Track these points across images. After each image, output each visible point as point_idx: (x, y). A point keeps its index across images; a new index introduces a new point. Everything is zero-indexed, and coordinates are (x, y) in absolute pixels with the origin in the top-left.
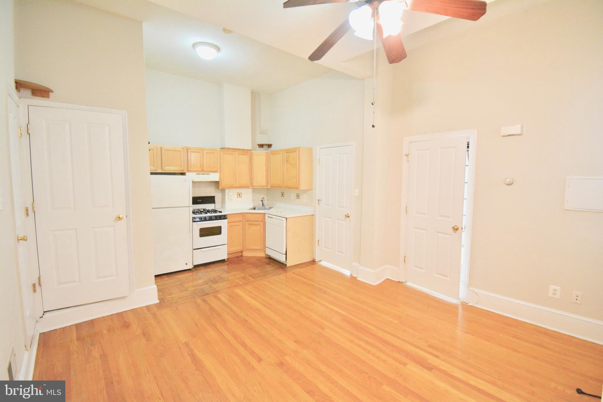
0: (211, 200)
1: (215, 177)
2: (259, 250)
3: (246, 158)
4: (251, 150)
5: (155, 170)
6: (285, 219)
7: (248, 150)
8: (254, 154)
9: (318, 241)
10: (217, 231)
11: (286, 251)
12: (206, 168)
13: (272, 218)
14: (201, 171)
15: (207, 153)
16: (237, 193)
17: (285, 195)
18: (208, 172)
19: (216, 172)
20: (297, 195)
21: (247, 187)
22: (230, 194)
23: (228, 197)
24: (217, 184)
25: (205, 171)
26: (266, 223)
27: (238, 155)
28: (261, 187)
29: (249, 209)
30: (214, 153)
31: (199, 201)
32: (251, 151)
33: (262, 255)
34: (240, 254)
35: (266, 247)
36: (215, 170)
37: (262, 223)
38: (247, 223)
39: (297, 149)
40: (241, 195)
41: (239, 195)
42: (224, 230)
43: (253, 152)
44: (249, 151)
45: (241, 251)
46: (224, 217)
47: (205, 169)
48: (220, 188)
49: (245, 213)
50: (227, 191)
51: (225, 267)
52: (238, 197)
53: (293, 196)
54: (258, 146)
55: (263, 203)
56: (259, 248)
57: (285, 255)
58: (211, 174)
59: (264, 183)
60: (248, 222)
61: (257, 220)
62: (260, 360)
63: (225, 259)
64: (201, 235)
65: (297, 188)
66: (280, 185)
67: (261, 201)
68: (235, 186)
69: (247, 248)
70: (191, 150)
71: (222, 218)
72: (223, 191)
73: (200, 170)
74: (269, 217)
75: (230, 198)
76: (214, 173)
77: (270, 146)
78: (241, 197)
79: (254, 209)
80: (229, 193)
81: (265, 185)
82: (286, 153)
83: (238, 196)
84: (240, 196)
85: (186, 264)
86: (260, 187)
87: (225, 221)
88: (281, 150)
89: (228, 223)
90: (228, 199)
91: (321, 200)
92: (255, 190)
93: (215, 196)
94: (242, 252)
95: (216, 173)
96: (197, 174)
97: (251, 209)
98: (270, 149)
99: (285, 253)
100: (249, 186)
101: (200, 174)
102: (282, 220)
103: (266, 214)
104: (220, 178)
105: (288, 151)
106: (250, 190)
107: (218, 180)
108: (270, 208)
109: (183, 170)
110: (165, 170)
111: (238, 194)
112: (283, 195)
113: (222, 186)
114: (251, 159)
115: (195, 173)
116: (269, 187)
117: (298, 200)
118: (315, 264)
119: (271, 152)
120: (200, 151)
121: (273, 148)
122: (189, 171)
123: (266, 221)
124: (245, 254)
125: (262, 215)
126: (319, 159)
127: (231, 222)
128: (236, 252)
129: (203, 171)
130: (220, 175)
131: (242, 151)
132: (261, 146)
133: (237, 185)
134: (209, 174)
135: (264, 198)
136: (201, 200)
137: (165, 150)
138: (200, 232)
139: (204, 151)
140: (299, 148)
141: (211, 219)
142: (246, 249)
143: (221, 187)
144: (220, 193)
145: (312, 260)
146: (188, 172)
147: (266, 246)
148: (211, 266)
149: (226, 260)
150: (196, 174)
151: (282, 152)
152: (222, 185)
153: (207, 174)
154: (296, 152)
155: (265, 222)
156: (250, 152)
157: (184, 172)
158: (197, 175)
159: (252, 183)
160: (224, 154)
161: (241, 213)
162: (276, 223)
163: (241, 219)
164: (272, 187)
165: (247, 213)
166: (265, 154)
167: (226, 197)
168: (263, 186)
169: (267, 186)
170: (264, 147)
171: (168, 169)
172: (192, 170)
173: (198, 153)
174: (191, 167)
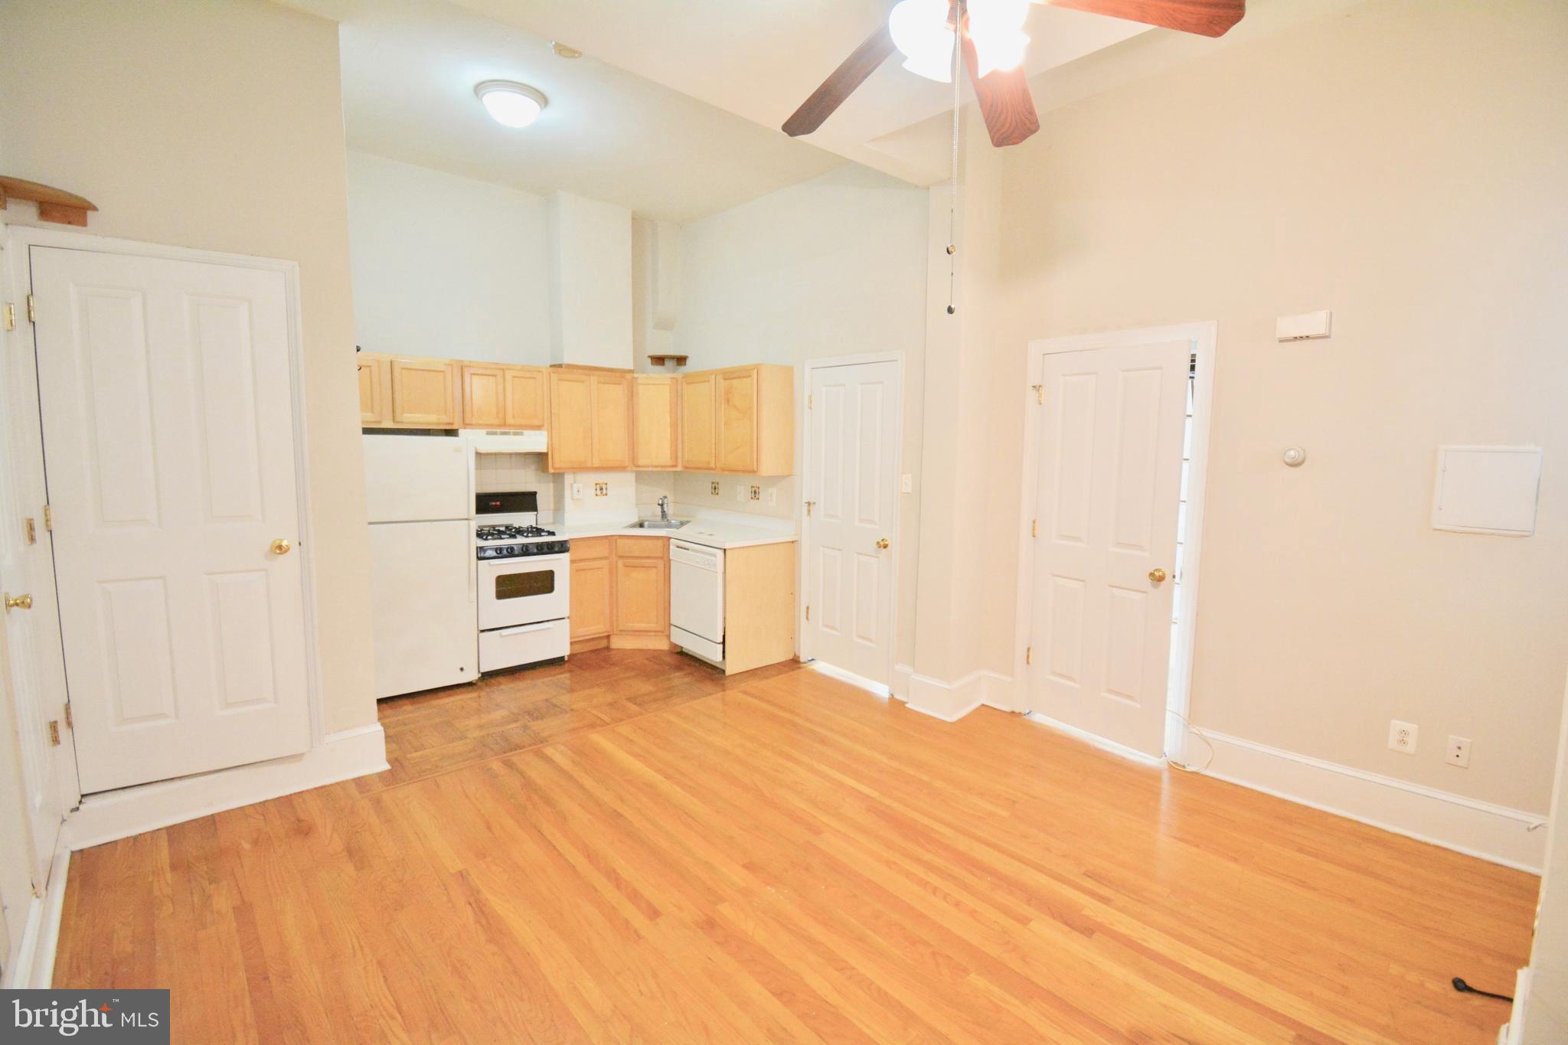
0: (525, 501)
1: (535, 441)
2: (653, 634)
3: (616, 393)
4: (631, 371)
5: (375, 422)
6: (720, 553)
7: (624, 372)
8: (640, 381)
9: (808, 608)
10: (542, 583)
11: (722, 634)
12: (514, 417)
13: (688, 549)
14: (499, 426)
15: (514, 377)
16: (596, 484)
17: (721, 491)
18: (520, 428)
19: (539, 427)
20: (753, 489)
21: (622, 468)
22: (575, 486)
23: (572, 494)
24: (540, 459)
25: (510, 426)
26: (673, 564)
27: (598, 383)
28: (659, 469)
29: (626, 527)
30: (534, 378)
31: (494, 503)
32: (631, 374)
33: (662, 645)
34: (603, 644)
35: (670, 625)
36: (537, 422)
37: (660, 564)
38: (620, 563)
39: (753, 369)
40: (606, 489)
41: (601, 489)
42: (561, 582)
43: (636, 375)
44: (626, 374)
45: (606, 634)
46: (562, 547)
47: (510, 421)
48: (551, 470)
49: (618, 538)
50: (568, 479)
51: (564, 677)
52: (597, 495)
53: (742, 492)
54: (649, 360)
55: (663, 512)
56: (652, 626)
57: (721, 646)
58: (526, 432)
59: (666, 456)
60: (625, 560)
61: (647, 555)
62: (654, 913)
63: (564, 657)
64: (501, 594)
65: (754, 472)
66: (709, 463)
68: (589, 465)
69: (621, 628)
70: (472, 371)
71: (556, 549)
72: (558, 477)
73: (496, 422)
74: (678, 547)
75: (576, 497)
76: (533, 432)
77: (681, 360)
78: (606, 494)
79: (641, 525)
80: (575, 483)
81: (670, 463)
82: (725, 379)
83: (599, 492)
84: (604, 492)
85: (462, 669)
86: (654, 469)
87: (565, 557)
88: (711, 373)
89: (572, 562)
90: (573, 499)
91: (814, 503)
92: (643, 476)
93: (535, 494)
94: (608, 637)
95: (540, 431)
96: (488, 433)
97: (633, 526)
98: (683, 369)
99: (722, 641)
100: (626, 464)
101: (495, 433)
102: (714, 555)
103: (671, 538)
104: (550, 445)
106: (629, 478)
107: (544, 450)
108: (682, 524)
109: (451, 421)
110: (402, 422)
111: (598, 486)
112: (715, 489)
113: (557, 466)
114: (632, 395)
115: (483, 432)
116: (679, 469)
117: (755, 502)
118: (799, 668)
119: (685, 376)
120: (497, 371)
121: (690, 366)
122: (466, 425)
123: (671, 558)
124: (617, 643)
125: (660, 543)
126: (810, 397)
127: (581, 560)
128: (591, 637)
129: (504, 425)
130: (551, 438)
131: (610, 373)
132: (659, 360)
133: (596, 464)
134: (521, 434)
135: (665, 497)
136: (498, 503)
137: (402, 369)
138: (496, 588)
139: (507, 372)
140: (757, 368)
141: (526, 551)
142: (621, 631)
143: (553, 468)
144: (552, 485)
145: (791, 658)
146: (465, 428)
147: (672, 622)
148: (528, 673)
149: (566, 659)
150: (485, 433)
151: (713, 376)
152: (556, 462)
153: (515, 434)
154: (750, 376)
155: (670, 560)
156: (629, 376)
157: (454, 427)
158: (490, 436)
159: (634, 458)
160: (560, 380)
161: (606, 537)
162: (698, 562)
163: (606, 553)
164: (686, 468)
165: (621, 536)
166: (669, 382)
167: (567, 493)
168: (662, 467)
169: (675, 466)
170: (668, 363)
171: (410, 420)
172: (474, 421)
173: (491, 377)
174: (472, 416)
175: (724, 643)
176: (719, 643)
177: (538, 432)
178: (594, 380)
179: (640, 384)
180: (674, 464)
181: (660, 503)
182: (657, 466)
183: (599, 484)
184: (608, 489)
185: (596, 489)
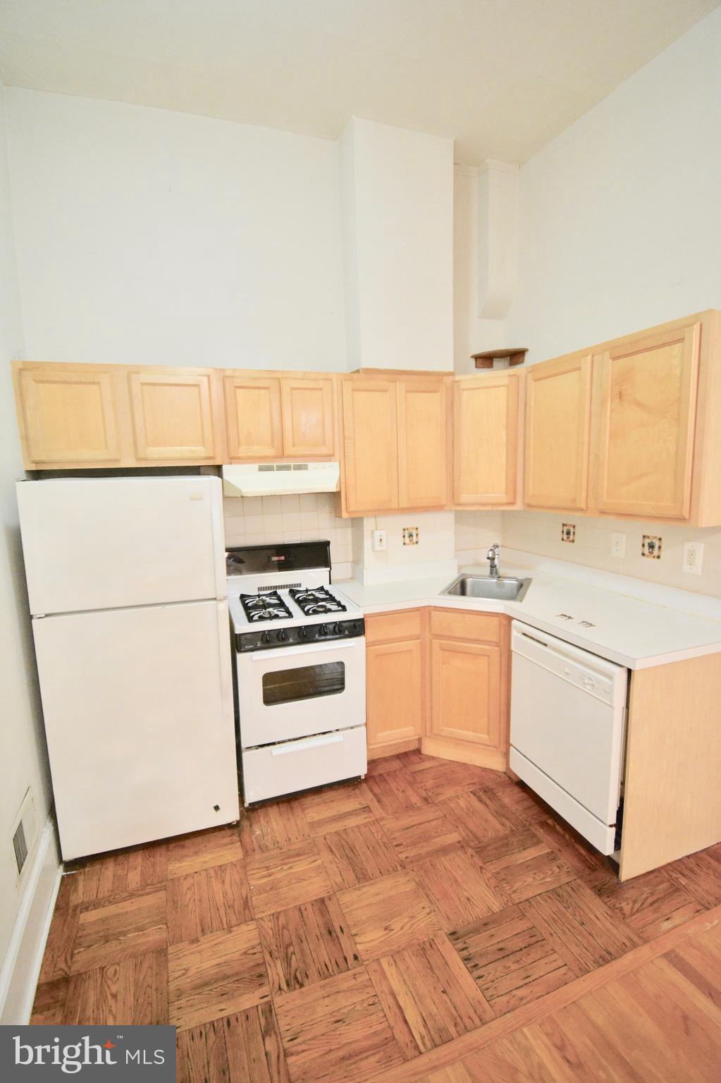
0: (316, 554)
1: (324, 477)
2: (482, 746)
3: (430, 405)
4: (450, 375)
5: (110, 460)
6: (618, 674)
7: (440, 376)
8: (463, 386)
10: (329, 678)
11: (617, 811)
12: (294, 445)
13: (545, 645)
14: (275, 458)
15: (293, 389)
16: (404, 530)
17: (579, 534)
18: (302, 461)
19: (328, 457)
20: (647, 541)
21: (437, 508)
22: (377, 534)
23: (373, 545)
24: (334, 499)
25: (291, 458)
26: (515, 658)
27: (407, 391)
28: (489, 508)
30: (320, 390)
31: (276, 558)
32: (450, 377)
34: (413, 747)
35: (510, 746)
36: (324, 450)
37: (495, 654)
38: (436, 642)
39: (690, 326)
40: (417, 535)
41: (411, 536)
42: (355, 679)
43: (458, 378)
44: (445, 378)
45: (417, 737)
46: (355, 628)
47: (289, 450)
48: (345, 515)
49: (432, 608)
50: (368, 524)
52: (404, 544)
54: (473, 361)
55: (493, 566)
57: (614, 829)
58: (311, 465)
59: (499, 493)
60: (444, 642)
61: (473, 638)
63: (360, 777)
64: (270, 699)
65: (672, 519)
66: (574, 501)
67: (488, 558)
68: (394, 506)
69: (436, 731)
70: (238, 382)
71: (347, 632)
72: (356, 522)
73: (269, 451)
74: (524, 634)
75: (377, 548)
76: (320, 464)
77: (515, 356)
78: (417, 542)
79: (462, 592)
80: (376, 530)
81: (505, 500)
82: (614, 359)
83: (407, 540)
84: (415, 539)
85: (217, 808)
86: (483, 508)
87: (357, 643)
89: (368, 645)
90: (374, 551)
92: (464, 516)
93: (328, 543)
94: (419, 741)
95: (330, 463)
96: (261, 469)
97: (451, 593)
99: (614, 822)
100: (443, 502)
101: (270, 469)
102: (610, 677)
103: (510, 619)
104: (342, 480)
105: (624, 350)
106: (447, 518)
107: (333, 488)
109: (211, 455)
110: (146, 459)
111: (406, 532)
112: (567, 534)
113: (352, 509)
114: (451, 407)
115: (256, 466)
116: (518, 507)
117: (649, 561)
119: (534, 369)
120: (274, 383)
121: (536, 358)
122: (233, 459)
123: (513, 648)
124: (429, 749)
125: (495, 621)
127: (381, 642)
128: (396, 742)
129: (282, 456)
130: (343, 468)
131: (421, 378)
132: (486, 360)
133: (404, 504)
134: (304, 467)
135: (497, 548)
136: (283, 558)
137: (143, 384)
138: (264, 686)
139: (284, 383)
141: (305, 635)
142: (436, 735)
143: (349, 512)
144: (349, 530)
146: (231, 464)
147: (512, 744)
149: (363, 778)
150: (257, 469)
152: (352, 503)
153: (298, 468)
154: (681, 341)
155: (511, 651)
156: (448, 380)
157: (217, 463)
158: (262, 473)
159: (453, 494)
160: (354, 390)
161: (418, 609)
162: (567, 674)
163: (417, 631)
164: (529, 506)
165: (437, 609)
166: (506, 381)
167: (367, 543)
168: (493, 505)
169: (513, 504)
170: (496, 363)
171: (156, 456)
172: (241, 454)
173: (263, 391)
174: (239, 445)
175: (619, 825)
176: (611, 826)
177: (327, 464)
178: (401, 387)
179: (464, 390)
180: (512, 501)
181: (490, 556)
182: (485, 505)
183: (408, 529)
184: (419, 535)
185: (404, 537)
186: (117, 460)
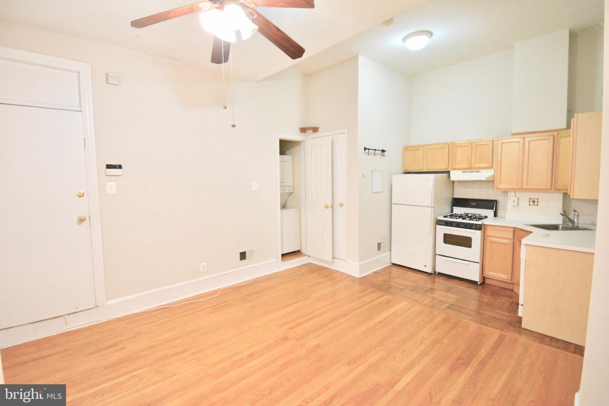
1: (484, 175)
8: (560, 135)
10: (466, 242)
12: (476, 164)
14: (468, 168)
16: (530, 199)
18: (478, 169)
19: (489, 168)
21: (546, 190)
25: (474, 168)
30: (488, 144)
31: (473, 204)
36: (489, 166)
40: (538, 202)
41: (534, 202)
42: (475, 244)
44: (555, 132)
46: (478, 227)
47: (474, 166)
50: (511, 194)
52: (530, 205)
58: (482, 171)
64: (446, 242)
68: (521, 187)
72: (505, 193)
73: (467, 166)
78: (537, 205)
83: (531, 203)
84: (536, 203)
89: (483, 235)
93: (496, 201)
95: (491, 170)
96: (463, 172)
100: (549, 188)
101: (467, 172)
104: (495, 176)
106: (558, 196)
109: (447, 168)
110: (430, 169)
113: (497, 188)
115: (461, 171)
120: (468, 144)
122: (454, 169)
129: (471, 168)
130: (495, 173)
133: (526, 187)
134: (480, 172)
136: (475, 204)
138: (444, 238)
139: (473, 144)
146: (453, 170)
149: (478, 283)
150: (462, 172)
152: (497, 186)
153: (476, 172)
157: (449, 170)
158: (463, 173)
159: (554, 184)
161: (512, 228)
163: (511, 236)
165: (521, 230)
167: (509, 202)
173: (465, 147)
174: (456, 164)
177: (488, 170)
178: (526, 140)
181: (562, 214)
183: (532, 199)
184: (539, 202)
185: (530, 202)
186: (422, 170)
